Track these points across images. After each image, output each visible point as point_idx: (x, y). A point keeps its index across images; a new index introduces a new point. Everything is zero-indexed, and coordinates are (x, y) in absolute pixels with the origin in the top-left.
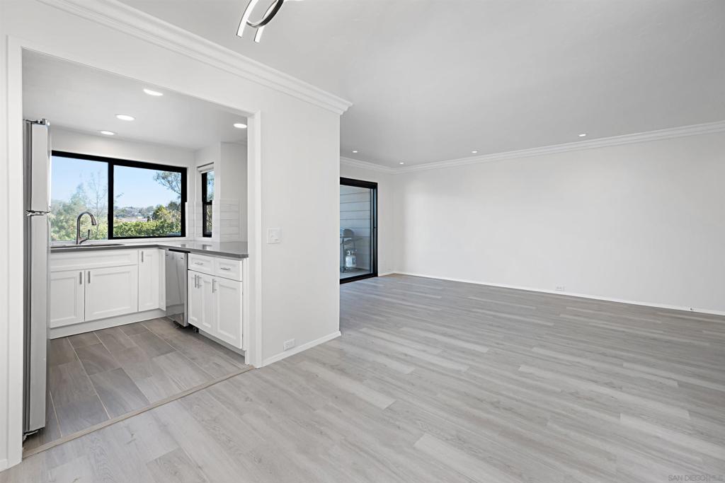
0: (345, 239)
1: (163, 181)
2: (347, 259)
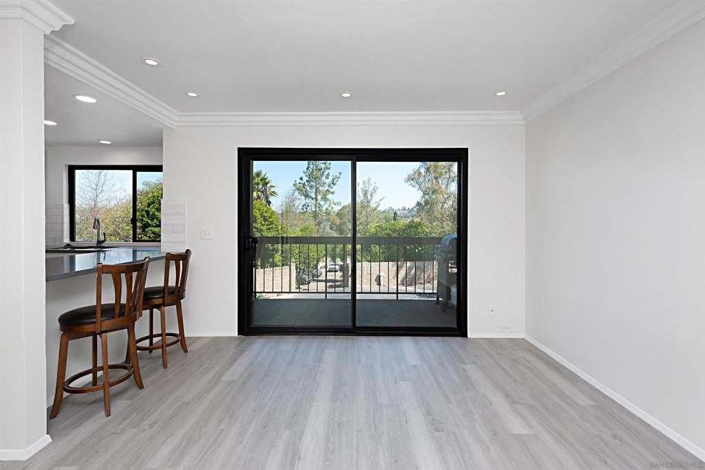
1: (412, 182)
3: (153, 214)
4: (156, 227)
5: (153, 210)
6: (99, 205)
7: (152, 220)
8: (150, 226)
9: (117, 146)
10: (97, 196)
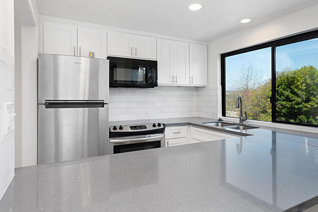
3: (282, 93)
4: (283, 101)
5: (281, 89)
6: (249, 87)
7: (280, 96)
8: (279, 100)
9: (256, 24)
10: (248, 83)
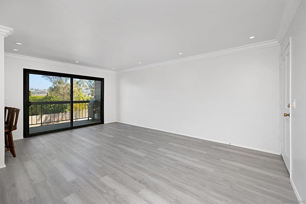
0: (94, 105)
2: (95, 115)
